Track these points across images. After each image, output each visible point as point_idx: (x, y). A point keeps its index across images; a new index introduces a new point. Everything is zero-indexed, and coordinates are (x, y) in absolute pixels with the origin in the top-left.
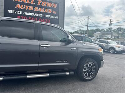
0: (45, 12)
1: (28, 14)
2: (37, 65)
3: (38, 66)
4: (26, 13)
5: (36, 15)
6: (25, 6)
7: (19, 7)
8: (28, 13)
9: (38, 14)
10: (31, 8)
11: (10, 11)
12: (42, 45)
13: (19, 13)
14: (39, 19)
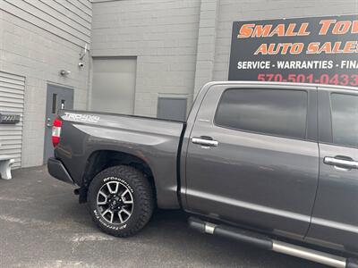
0: (343, 51)
1: (287, 66)
2: (307, 219)
3: (310, 223)
4: (280, 65)
5: (310, 65)
6: (280, 45)
7: (264, 52)
8: (287, 63)
9: (316, 62)
10: (297, 48)
11: (241, 65)
12: (327, 159)
13: (263, 65)
14: (320, 76)
